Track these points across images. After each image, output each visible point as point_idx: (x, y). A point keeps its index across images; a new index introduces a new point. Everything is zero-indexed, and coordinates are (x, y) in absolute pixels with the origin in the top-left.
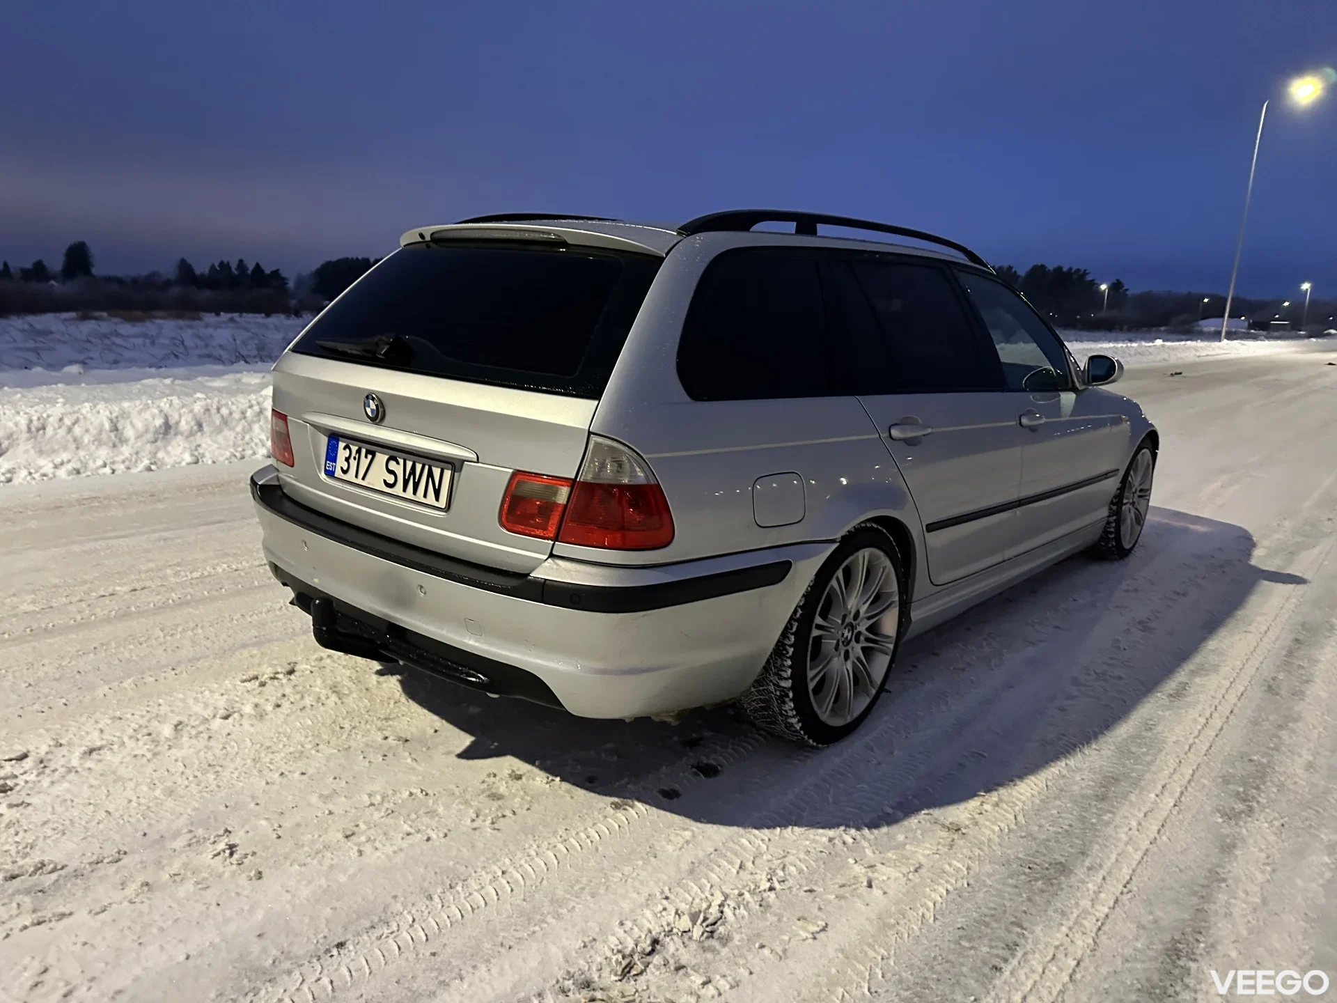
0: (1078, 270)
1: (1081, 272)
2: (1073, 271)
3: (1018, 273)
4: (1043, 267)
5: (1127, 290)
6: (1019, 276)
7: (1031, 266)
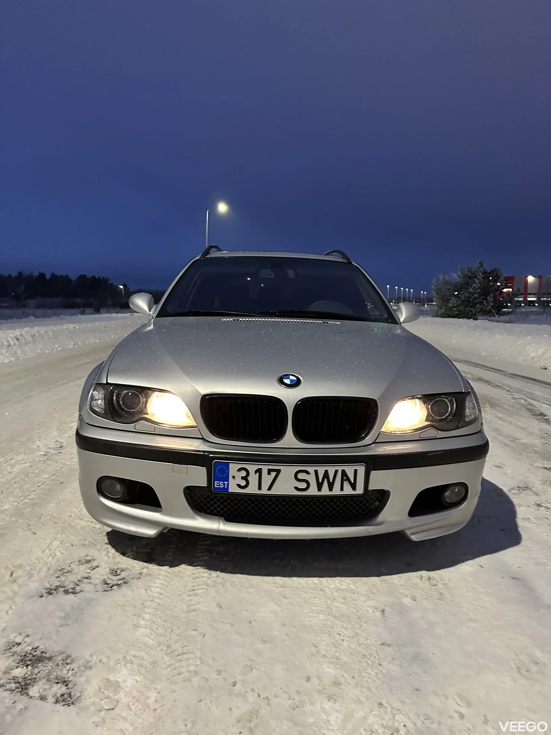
0: (104, 278)
1: (106, 279)
2: (101, 278)
3: (72, 279)
4: (85, 276)
5: (129, 288)
6: (72, 281)
7: (78, 276)
